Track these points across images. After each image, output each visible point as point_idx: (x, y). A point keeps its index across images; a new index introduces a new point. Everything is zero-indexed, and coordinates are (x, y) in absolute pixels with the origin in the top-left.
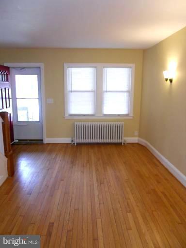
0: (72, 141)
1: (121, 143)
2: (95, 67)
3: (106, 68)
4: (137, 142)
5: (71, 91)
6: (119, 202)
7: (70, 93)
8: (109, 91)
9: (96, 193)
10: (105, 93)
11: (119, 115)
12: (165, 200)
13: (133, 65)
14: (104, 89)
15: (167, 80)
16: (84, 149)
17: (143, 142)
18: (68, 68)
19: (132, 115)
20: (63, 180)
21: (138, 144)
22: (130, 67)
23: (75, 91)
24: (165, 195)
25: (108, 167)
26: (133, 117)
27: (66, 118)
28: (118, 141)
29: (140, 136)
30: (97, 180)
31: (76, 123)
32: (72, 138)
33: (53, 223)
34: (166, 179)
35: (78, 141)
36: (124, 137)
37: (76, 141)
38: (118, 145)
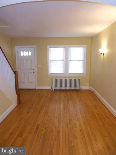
0: (52, 88)
1: (79, 90)
2: (64, 47)
3: (70, 48)
4: (88, 89)
5: (51, 61)
6: (73, 117)
7: (51, 62)
8: (72, 61)
9: (62, 112)
10: (70, 62)
11: (78, 74)
12: (97, 116)
13: (86, 46)
14: (69, 59)
15: (101, 54)
16: (58, 93)
17: (92, 89)
18: (49, 48)
19: (85, 74)
20: (45, 107)
21: (89, 90)
22: (84, 47)
23: (53, 61)
24: (98, 114)
25: (70, 101)
26: (86, 75)
27: (48, 76)
28: (77, 88)
29: (90, 86)
30: (63, 107)
31: (54, 78)
32: (52, 87)
33: (39, 124)
34: (100, 107)
35: (55, 88)
36: (81, 86)
37: (54, 88)
38: (77, 91)
